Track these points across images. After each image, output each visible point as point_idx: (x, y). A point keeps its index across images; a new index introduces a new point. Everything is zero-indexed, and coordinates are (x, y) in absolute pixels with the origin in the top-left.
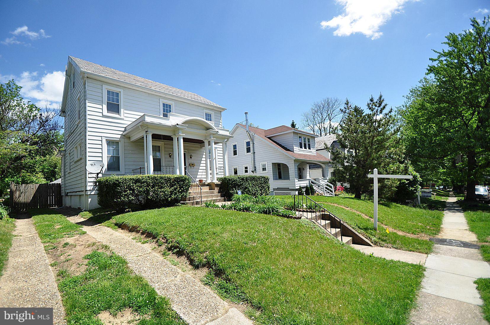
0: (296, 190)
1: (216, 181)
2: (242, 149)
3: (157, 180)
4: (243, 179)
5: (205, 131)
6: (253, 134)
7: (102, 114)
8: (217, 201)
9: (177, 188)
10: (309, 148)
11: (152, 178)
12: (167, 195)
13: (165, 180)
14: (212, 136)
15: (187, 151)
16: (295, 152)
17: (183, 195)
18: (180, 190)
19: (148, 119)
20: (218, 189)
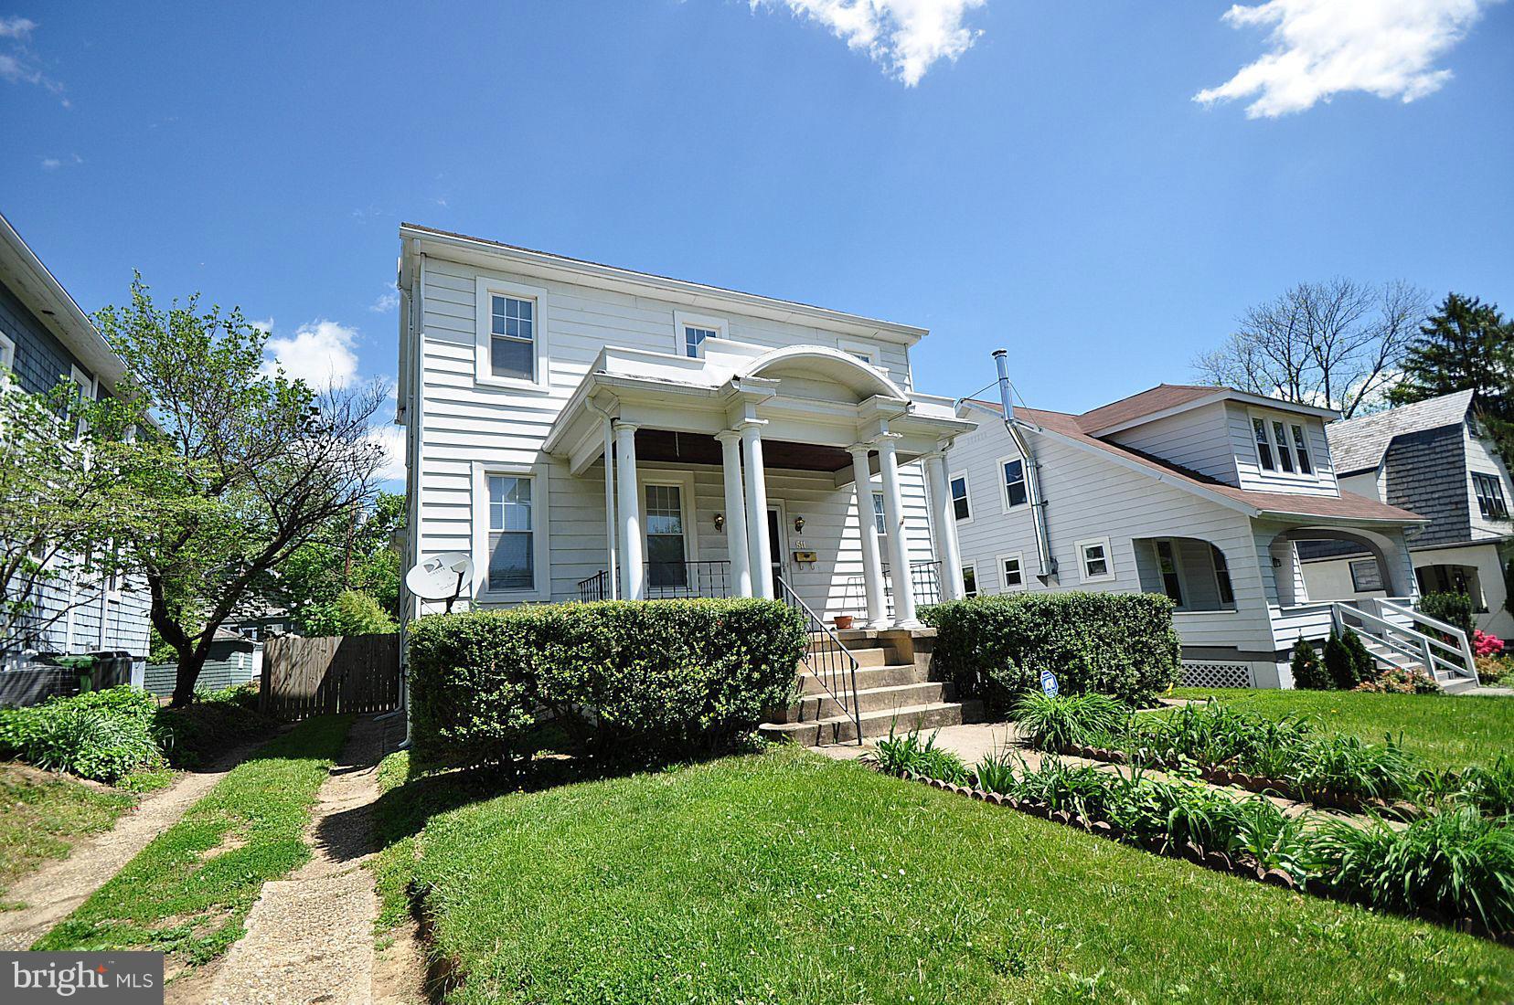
0: (1282, 656)
1: (913, 625)
2: (989, 491)
3: (642, 626)
4: (1047, 613)
5: (850, 409)
6: (1036, 431)
7: (475, 380)
8: (928, 724)
9: (738, 665)
10: (1306, 470)
11: (618, 618)
12: (692, 703)
13: (682, 623)
14: (883, 424)
15: (783, 506)
16: (1243, 486)
17: (771, 697)
18: (756, 675)
19: (617, 368)
20: (925, 660)
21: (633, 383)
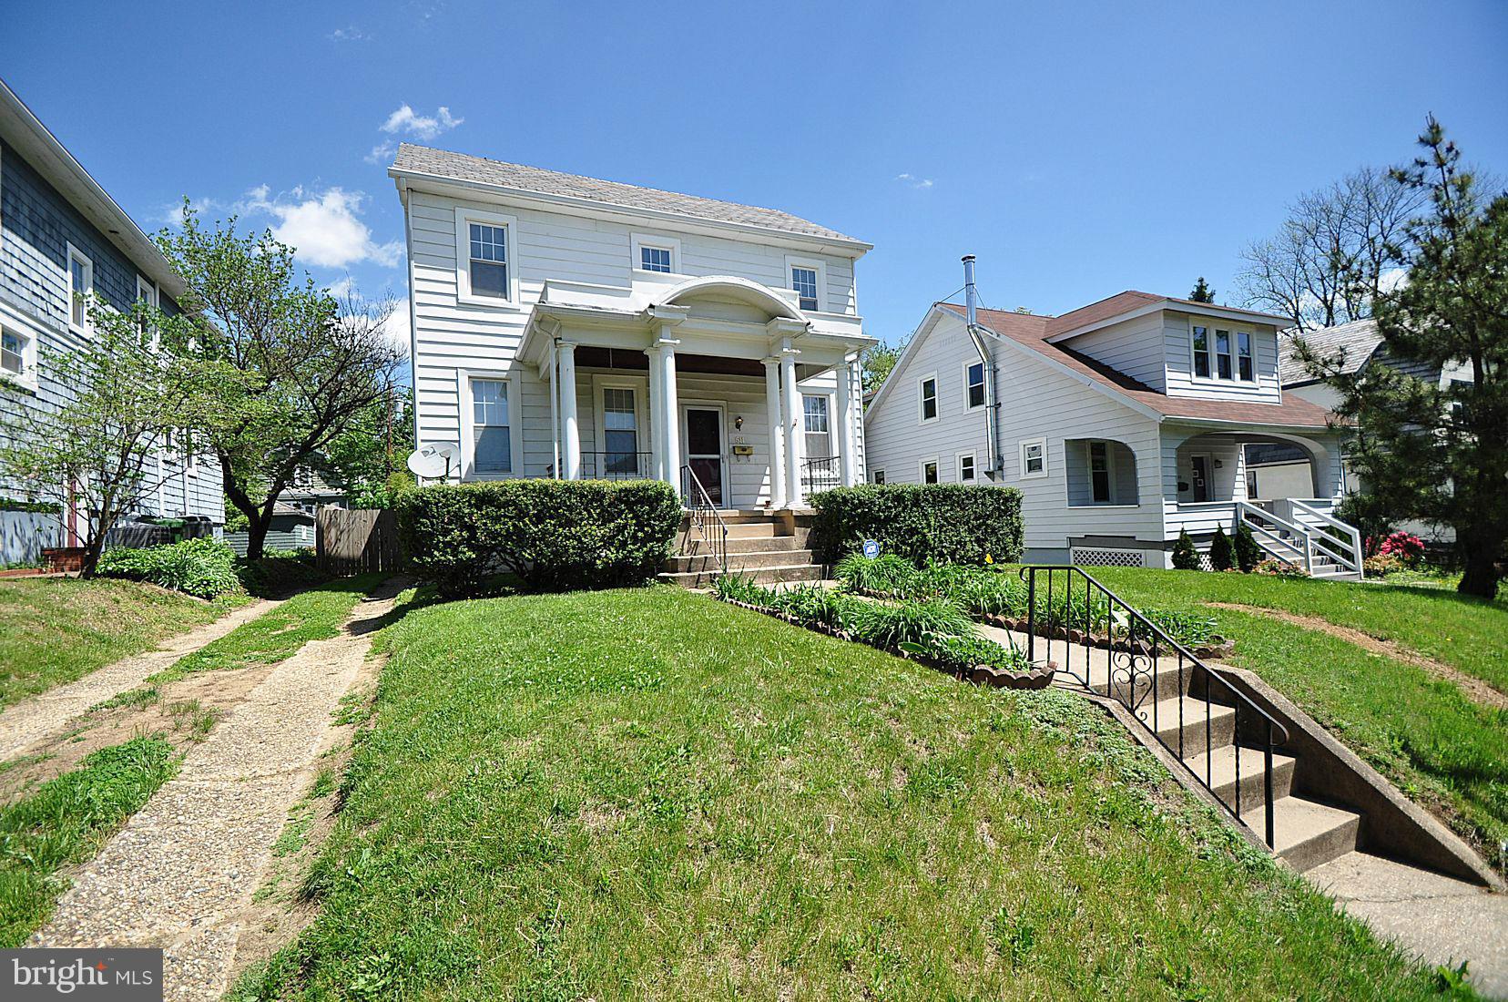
0: (1166, 545)
1: (800, 506)
2: (953, 394)
3: (552, 496)
4: (899, 498)
5: (760, 328)
6: (995, 336)
7: (457, 300)
8: (793, 577)
9: (625, 527)
10: (1247, 375)
11: (534, 491)
12: (590, 550)
13: (582, 496)
14: (787, 342)
15: (725, 406)
16: (1169, 392)
17: (651, 549)
18: (640, 534)
19: (557, 298)
20: (805, 533)
21: (570, 312)
